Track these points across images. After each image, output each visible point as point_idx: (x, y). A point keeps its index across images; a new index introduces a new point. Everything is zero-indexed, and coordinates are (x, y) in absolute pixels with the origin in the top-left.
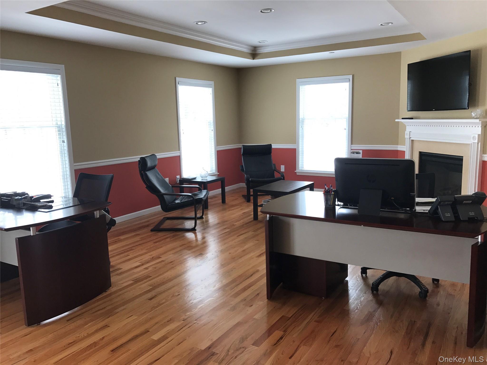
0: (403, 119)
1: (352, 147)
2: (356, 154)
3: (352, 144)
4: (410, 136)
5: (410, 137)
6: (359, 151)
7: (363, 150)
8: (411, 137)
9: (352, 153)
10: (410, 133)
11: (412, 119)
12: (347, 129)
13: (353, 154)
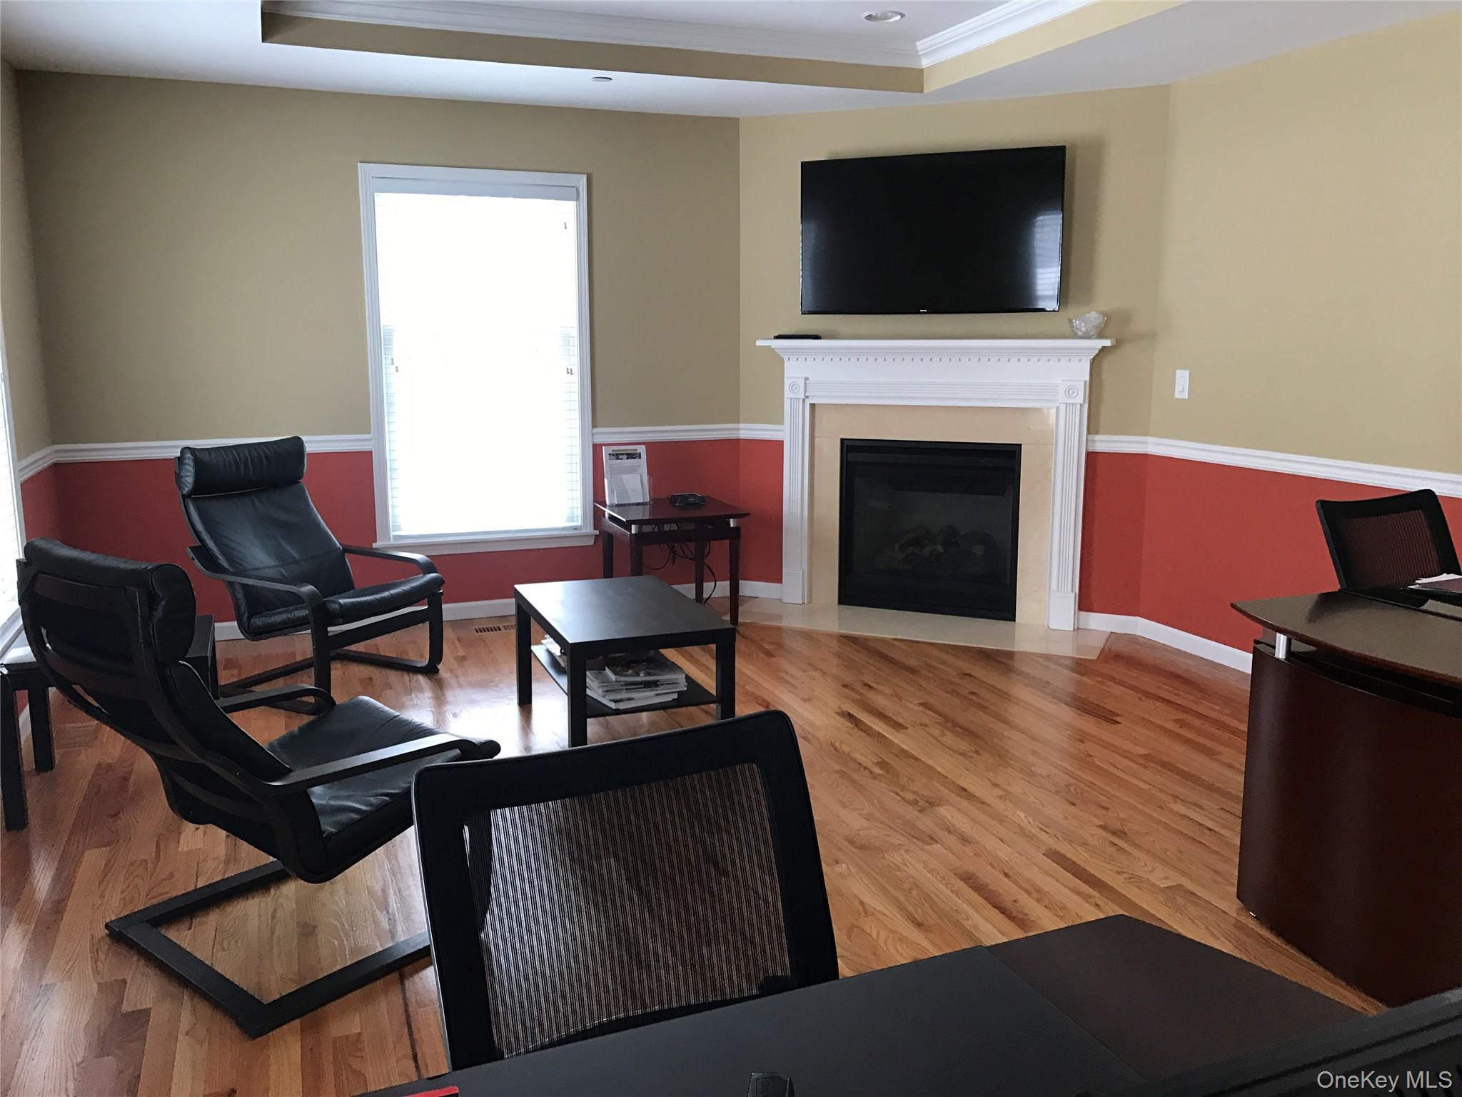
0: (777, 337)
1: (595, 437)
2: (628, 458)
3: (594, 425)
4: (805, 392)
5: (807, 395)
6: (636, 450)
7: (650, 446)
8: (807, 397)
9: (613, 457)
10: (807, 382)
11: (817, 337)
12: (576, 369)
13: (618, 459)
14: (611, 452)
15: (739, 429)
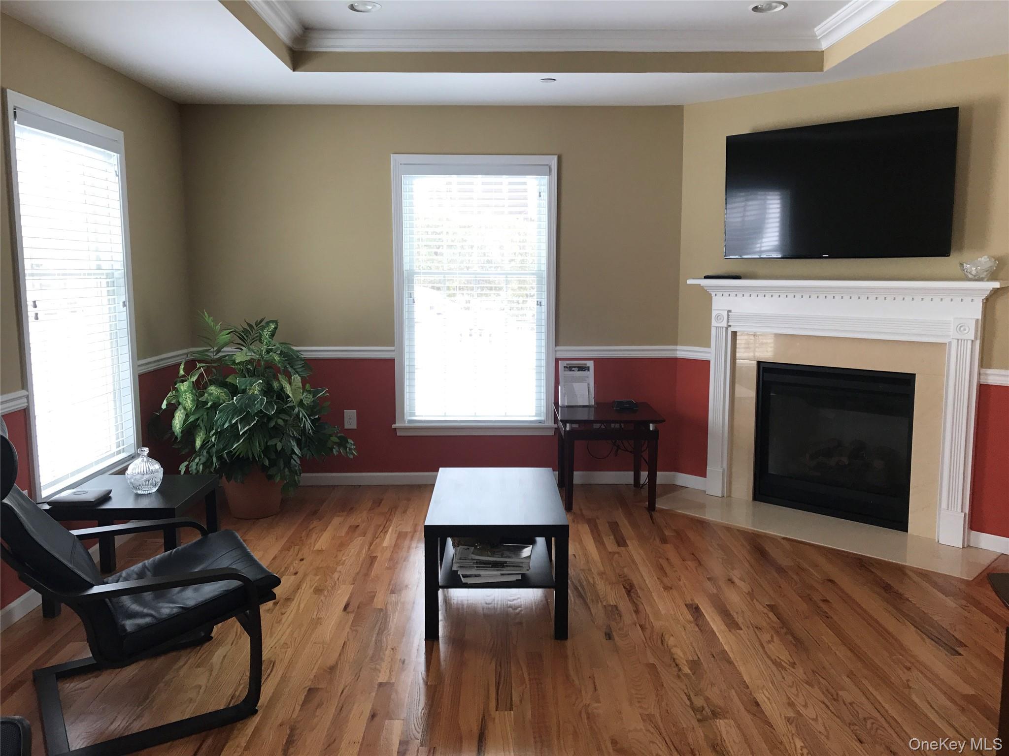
1: (558, 353)
2: (578, 371)
3: (557, 344)
4: (728, 322)
5: (729, 324)
6: (586, 364)
7: (598, 362)
8: (730, 326)
9: (566, 369)
10: (729, 314)
11: (737, 277)
13: (570, 371)
14: (566, 366)
15: (676, 350)
